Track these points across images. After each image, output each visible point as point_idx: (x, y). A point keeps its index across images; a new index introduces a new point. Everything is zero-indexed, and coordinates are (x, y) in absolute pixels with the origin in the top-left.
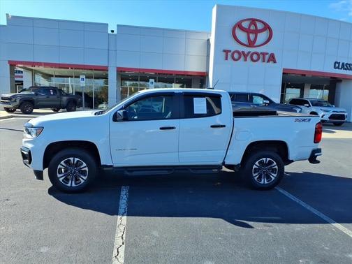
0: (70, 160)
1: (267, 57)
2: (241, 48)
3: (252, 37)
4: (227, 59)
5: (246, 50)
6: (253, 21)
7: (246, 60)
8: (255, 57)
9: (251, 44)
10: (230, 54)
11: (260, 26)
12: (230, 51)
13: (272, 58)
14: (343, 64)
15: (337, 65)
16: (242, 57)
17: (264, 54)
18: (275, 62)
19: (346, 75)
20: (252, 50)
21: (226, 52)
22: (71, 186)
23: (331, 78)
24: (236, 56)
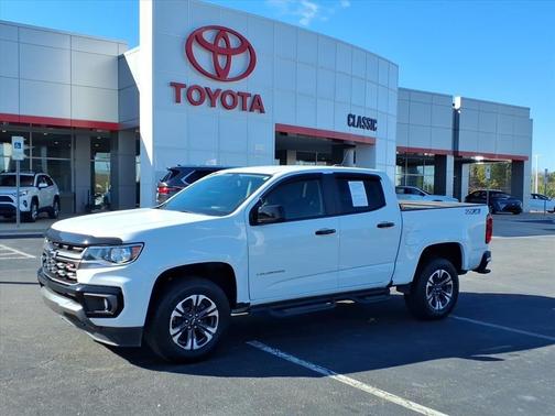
0: (191, 300)
1: (249, 100)
2: (204, 82)
3: (222, 60)
4: (178, 100)
5: (213, 85)
6: (222, 32)
7: (213, 105)
8: (229, 100)
9: (220, 74)
10: (183, 92)
11: (234, 42)
12: (183, 86)
13: (257, 104)
14: (359, 117)
15: (352, 120)
16: (207, 100)
17: (244, 96)
18: (262, 111)
19: (363, 137)
20: (224, 86)
21: (177, 87)
22: (192, 349)
23: (334, 140)
24: (195, 96)
